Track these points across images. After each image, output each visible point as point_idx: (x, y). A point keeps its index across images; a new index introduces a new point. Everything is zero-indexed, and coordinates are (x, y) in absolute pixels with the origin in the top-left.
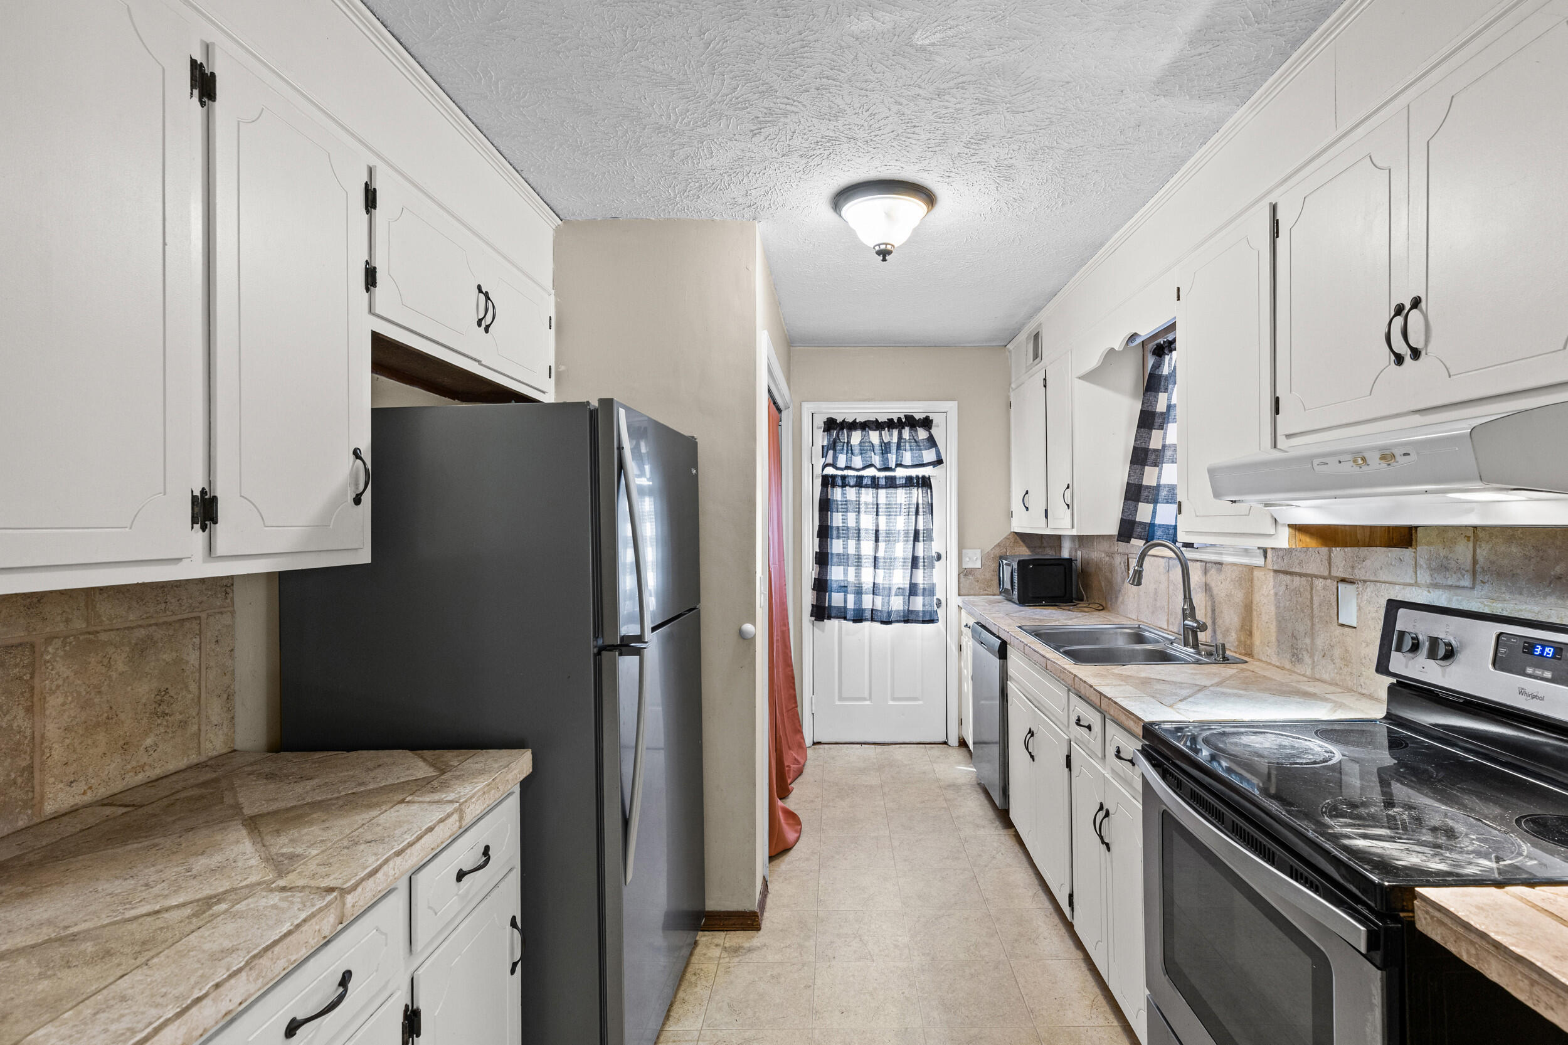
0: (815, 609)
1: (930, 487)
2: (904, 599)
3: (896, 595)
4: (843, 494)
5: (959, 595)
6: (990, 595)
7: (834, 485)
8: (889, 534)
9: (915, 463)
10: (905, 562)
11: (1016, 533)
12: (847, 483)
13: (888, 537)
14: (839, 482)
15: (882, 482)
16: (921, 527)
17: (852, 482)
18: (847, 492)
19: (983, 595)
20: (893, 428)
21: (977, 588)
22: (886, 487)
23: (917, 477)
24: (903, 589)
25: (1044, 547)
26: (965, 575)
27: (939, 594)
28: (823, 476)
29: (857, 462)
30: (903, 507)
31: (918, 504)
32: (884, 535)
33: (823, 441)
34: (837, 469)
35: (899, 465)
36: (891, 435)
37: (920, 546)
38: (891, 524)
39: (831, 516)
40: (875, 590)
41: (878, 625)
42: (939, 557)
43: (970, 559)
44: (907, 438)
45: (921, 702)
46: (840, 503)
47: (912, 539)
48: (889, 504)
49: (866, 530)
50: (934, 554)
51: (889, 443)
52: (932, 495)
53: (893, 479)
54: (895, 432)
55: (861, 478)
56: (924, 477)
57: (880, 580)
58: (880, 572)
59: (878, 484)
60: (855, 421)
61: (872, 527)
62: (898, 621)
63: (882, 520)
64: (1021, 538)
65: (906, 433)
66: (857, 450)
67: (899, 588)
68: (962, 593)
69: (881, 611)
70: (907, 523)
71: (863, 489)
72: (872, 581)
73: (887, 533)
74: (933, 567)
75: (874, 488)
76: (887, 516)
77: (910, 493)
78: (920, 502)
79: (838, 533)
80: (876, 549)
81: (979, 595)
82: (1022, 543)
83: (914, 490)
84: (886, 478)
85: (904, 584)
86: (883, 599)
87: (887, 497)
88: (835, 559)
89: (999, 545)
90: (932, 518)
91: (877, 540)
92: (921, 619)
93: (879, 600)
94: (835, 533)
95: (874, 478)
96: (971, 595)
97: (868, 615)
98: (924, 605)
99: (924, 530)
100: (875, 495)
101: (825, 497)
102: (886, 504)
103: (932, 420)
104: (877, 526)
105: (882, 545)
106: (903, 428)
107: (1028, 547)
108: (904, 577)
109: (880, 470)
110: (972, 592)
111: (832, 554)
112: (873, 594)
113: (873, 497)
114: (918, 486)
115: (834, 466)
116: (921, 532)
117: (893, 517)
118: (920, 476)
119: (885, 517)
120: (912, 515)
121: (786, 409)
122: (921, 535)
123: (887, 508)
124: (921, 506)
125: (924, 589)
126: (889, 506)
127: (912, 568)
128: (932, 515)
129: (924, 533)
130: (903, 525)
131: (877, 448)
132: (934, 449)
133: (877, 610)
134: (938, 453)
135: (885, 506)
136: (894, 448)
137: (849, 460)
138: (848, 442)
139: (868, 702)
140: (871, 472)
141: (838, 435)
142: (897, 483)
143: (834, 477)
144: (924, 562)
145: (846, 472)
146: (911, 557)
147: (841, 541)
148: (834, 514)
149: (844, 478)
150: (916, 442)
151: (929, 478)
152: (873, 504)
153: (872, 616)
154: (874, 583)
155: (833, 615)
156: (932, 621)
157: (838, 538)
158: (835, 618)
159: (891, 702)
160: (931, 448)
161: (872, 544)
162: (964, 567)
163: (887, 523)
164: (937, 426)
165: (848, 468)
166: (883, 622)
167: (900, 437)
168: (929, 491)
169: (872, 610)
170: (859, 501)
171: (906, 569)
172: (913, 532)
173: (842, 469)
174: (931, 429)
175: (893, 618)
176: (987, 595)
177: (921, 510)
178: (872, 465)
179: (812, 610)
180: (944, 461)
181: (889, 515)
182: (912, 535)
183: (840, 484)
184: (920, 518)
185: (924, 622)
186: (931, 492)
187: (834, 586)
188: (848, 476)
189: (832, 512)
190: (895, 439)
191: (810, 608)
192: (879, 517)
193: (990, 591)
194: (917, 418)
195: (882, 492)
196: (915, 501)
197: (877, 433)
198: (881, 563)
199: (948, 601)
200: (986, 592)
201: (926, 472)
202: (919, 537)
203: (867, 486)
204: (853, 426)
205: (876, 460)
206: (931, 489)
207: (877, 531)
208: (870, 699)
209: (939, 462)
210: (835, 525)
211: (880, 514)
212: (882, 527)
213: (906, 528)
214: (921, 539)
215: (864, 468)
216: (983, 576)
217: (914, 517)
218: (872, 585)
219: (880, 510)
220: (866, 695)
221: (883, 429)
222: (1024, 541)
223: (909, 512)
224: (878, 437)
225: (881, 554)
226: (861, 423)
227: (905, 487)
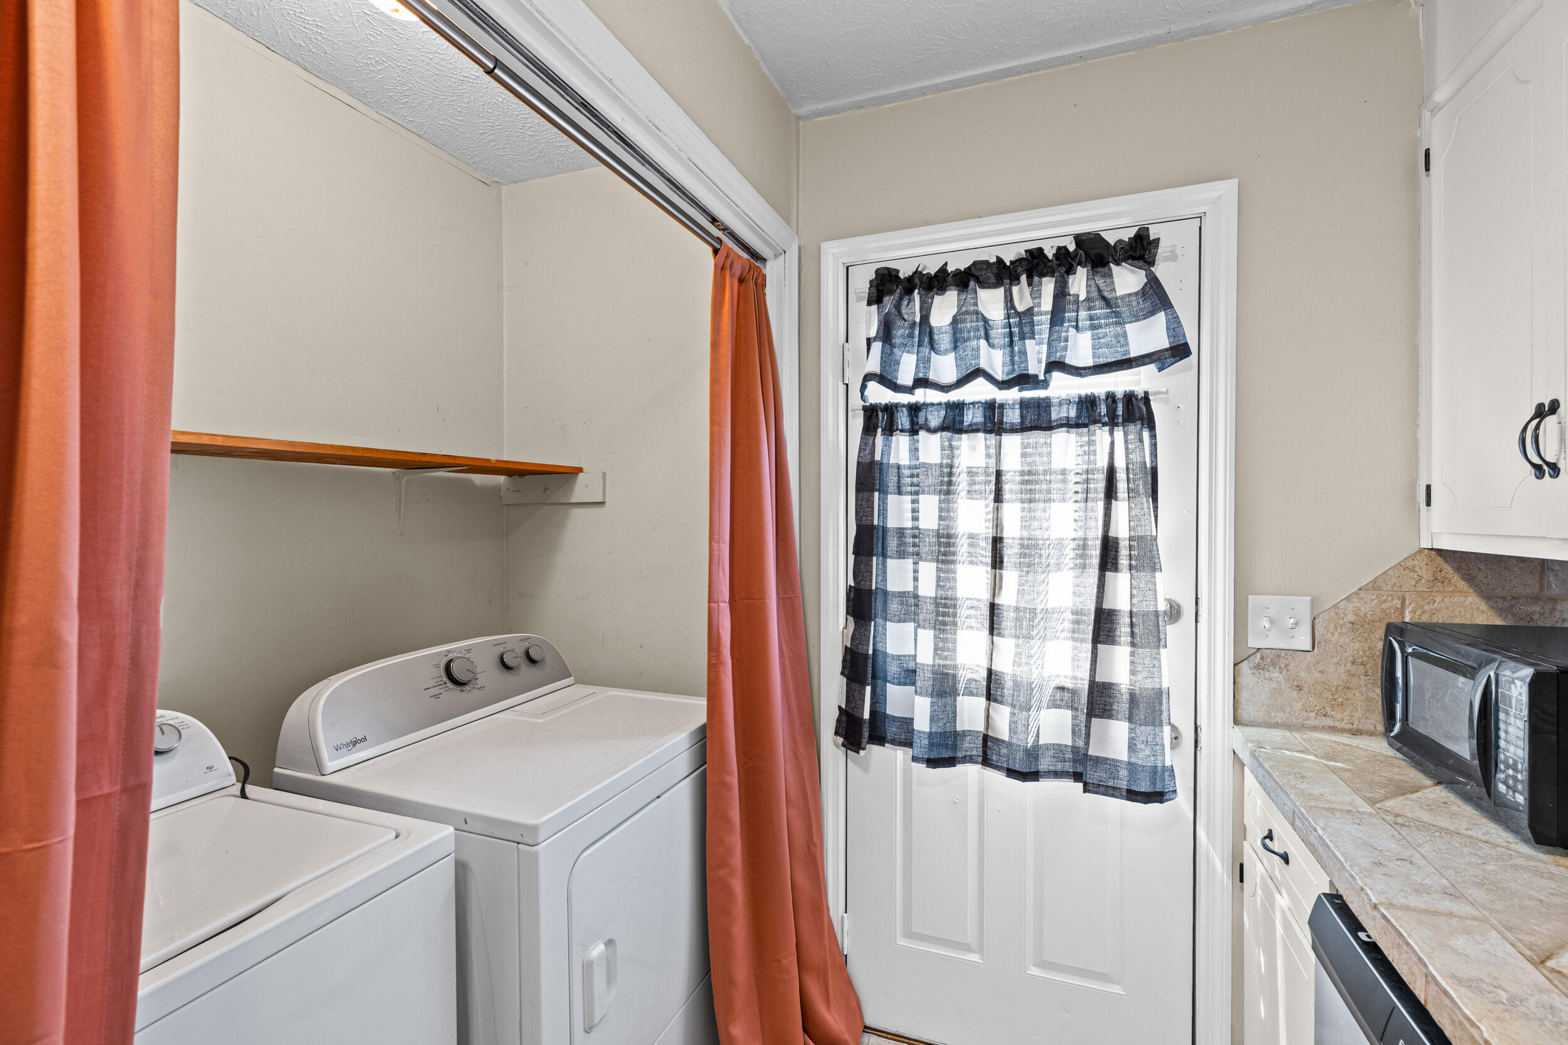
0: (844, 718)
1: (1149, 422)
2: (1074, 718)
3: (1054, 705)
4: (914, 451)
5: (1236, 721)
6: (1343, 731)
7: (890, 429)
8: (1029, 547)
9: (1102, 361)
10: (1078, 622)
11: (1440, 552)
12: (921, 420)
13: (1025, 556)
14: (903, 420)
15: (1013, 416)
16: (1121, 530)
17: (935, 419)
18: (920, 446)
19: (1315, 728)
20: (1042, 275)
21: (1298, 706)
22: (1023, 428)
23: (1111, 397)
24: (1074, 692)
25: (1554, 600)
26: (1257, 667)
27: (1179, 713)
28: (865, 409)
29: (945, 368)
30: (1072, 478)
31: (1111, 473)
32: (1016, 550)
33: (869, 327)
34: (896, 388)
35: (1056, 365)
36: (1036, 295)
37: (1121, 584)
38: (1036, 524)
39: (883, 502)
40: (992, 688)
41: (997, 778)
42: (1174, 613)
43: (1272, 621)
44: (1082, 297)
45: (1116, 989)
46: (907, 472)
47: (1095, 561)
48: (1030, 473)
49: (971, 536)
50: (1162, 606)
51: (1030, 312)
52: (1154, 446)
53: (1043, 405)
54: (1048, 286)
55: (958, 408)
56: (1129, 397)
57: (1004, 665)
58: (1006, 645)
59: (1001, 422)
60: (943, 269)
61: (985, 530)
62: (1057, 774)
63: (1012, 512)
64: (1458, 569)
65: (1079, 283)
66: (944, 340)
67: (1062, 689)
68: (1244, 715)
69: (1009, 745)
70: (1084, 522)
71: (964, 436)
72: (985, 664)
73: (1022, 546)
74: (1159, 642)
75: (990, 432)
76: (1023, 502)
77: (1090, 443)
78: (1120, 463)
79: (902, 543)
80: (996, 586)
81: (1302, 727)
82: (1462, 584)
83: (1102, 435)
84: (1024, 404)
85: (1075, 678)
86: (1013, 714)
87: (1024, 455)
88: (894, 606)
89: (1374, 586)
90: (1156, 508)
91: (997, 562)
92: (1123, 784)
93: (1002, 717)
94: (892, 543)
95: (991, 407)
96: (1276, 726)
97: (973, 747)
98: (1132, 747)
99: (1131, 539)
100: (993, 451)
101: (867, 460)
102: (1022, 473)
103: (1157, 241)
104: (998, 524)
105: (1010, 576)
106: (1070, 271)
107: (1488, 597)
108: (1075, 659)
109: (1004, 385)
110: (1280, 717)
111: (885, 593)
112: (989, 697)
113: (988, 456)
114: (1112, 423)
115: (886, 380)
116: (1124, 545)
117: (1041, 505)
118: (1120, 395)
119: (1019, 505)
120: (1096, 500)
121: (776, 256)
122: (1124, 552)
123: (1023, 483)
124: (1121, 476)
125: (1133, 699)
126: (1029, 477)
127: (1096, 640)
128: (1155, 500)
129: (1131, 548)
130: (1074, 525)
131: (999, 333)
132: (1161, 317)
133: (997, 741)
134: (1174, 326)
135: (1018, 478)
136: (1043, 322)
137: (924, 363)
138: (925, 318)
139: (974, 958)
140: (979, 391)
141: (898, 306)
142: (1054, 416)
143: (890, 410)
144: (1132, 625)
145: (921, 396)
146: (1093, 609)
147: (909, 563)
148: (892, 499)
149: (915, 409)
150: (1107, 302)
151: (1146, 399)
152: (987, 474)
153: (985, 754)
154: (990, 672)
155: (889, 736)
156: (1157, 796)
157: (901, 555)
158: (894, 742)
159: (1034, 971)
160: (1152, 313)
161: (983, 573)
162: (1253, 642)
163: (1023, 519)
164: (1173, 257)
165: (921, 382)
166: (1012, 773)
167: (1061, 294)
168: (1146, 434)
169: (986, 738)
170: (951, 466)
171: (1082, 641)
172: (1098, 543)
173: (910, 390)
174: (1152, 263)
175: (1044, 765)
176: (1333, 729)
177: (1122, 486)
178: (978, 372)
179: (838, 721)
180: (1193, 347)
181: (1030, 501)
182: (1095, 553)
183: (907, 426)
184: (1121, 508)
185: (1133, 795)
186: (1153, 436)
187: (893, 669)
188: (926, 405)
189: (884, 492)
190: (1047, 303)
191: (836, 714)
192: (1005, 506)
193: (1340, 718)
194: (1112, 241)
195: (1012, 443)
196: (1103, 462)
197: (1000, 292)
198: (1007, 622)
199: (1203, 736)
200: (1328, 722)
201: (1139, 382)
202: (1116, 558)
203: (973, 429)
204: (937, 282)
205: (995, 360)
206: (1152, 427)
207: (997, 542)
208: (980, 950)
209: (1179, 351)
210: (892, 523)
211: (1007, 496)
212: (1012, 531)
213: (1081, 534)
214: (1124, 562)
215: (961, 382)
216: (1317, 675)
217: (1101, 505)
218: (985, 674)
219: (1006, 487)
220: (971, 938)
221: (1015, 279)
222: (1469, 579)
223: (1087, 491)
224: (1002, 305)
225: (1007, 598)
226: (958, 273)
227: (1077, 426)
